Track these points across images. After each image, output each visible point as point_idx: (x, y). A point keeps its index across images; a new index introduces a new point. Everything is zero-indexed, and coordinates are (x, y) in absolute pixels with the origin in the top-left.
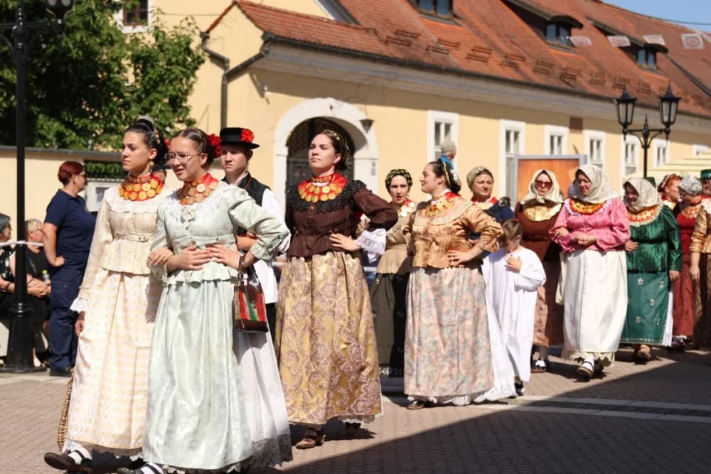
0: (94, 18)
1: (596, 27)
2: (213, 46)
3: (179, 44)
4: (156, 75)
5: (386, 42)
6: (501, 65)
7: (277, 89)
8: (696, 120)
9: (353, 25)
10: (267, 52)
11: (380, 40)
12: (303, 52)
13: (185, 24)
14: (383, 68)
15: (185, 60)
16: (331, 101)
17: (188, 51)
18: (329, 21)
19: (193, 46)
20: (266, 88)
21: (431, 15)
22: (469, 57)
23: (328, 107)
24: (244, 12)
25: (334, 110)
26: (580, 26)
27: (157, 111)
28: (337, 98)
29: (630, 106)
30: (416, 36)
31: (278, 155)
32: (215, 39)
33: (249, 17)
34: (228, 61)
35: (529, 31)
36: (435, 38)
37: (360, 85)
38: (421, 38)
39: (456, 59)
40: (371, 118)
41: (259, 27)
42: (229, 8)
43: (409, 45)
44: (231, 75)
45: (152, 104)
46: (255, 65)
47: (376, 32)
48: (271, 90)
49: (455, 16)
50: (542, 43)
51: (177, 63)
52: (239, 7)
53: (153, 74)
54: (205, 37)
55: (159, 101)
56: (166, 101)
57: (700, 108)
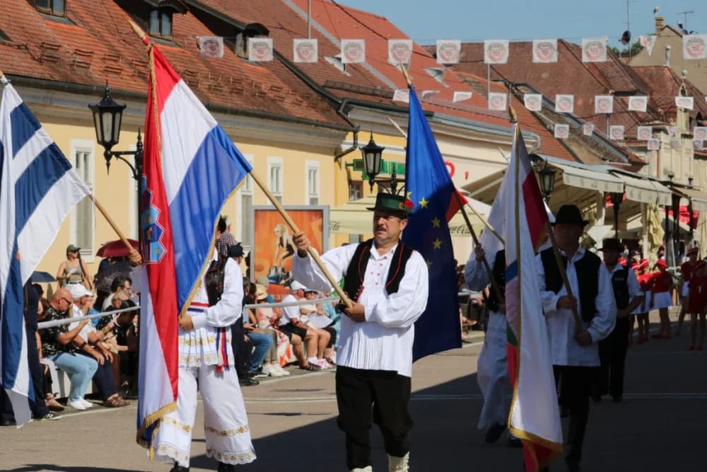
5: (40, 61)
9: (6, 41)
11: (34, 59)
21: (49, 14)
22: (107, 70)
30: (56, 48)
38: (60, 49)
39: (96, 73)
47: (27, 48)
57: (313, 111)
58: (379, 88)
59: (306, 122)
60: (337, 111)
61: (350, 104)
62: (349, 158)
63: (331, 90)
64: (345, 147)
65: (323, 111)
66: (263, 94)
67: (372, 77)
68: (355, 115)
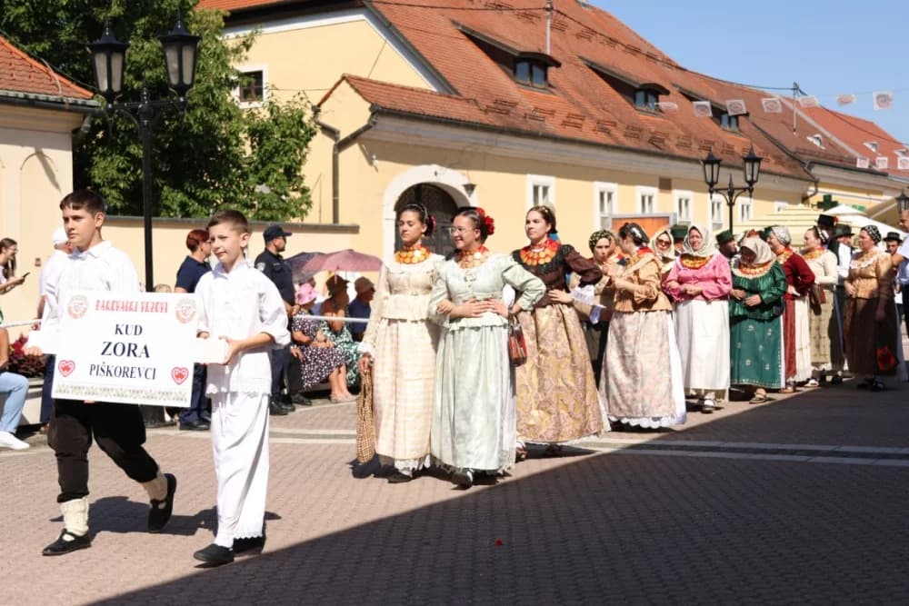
0: (213, 95)
1: (681, 93)
2: (324, 119)
3: (292, 118)
4: (271, 147)
5: (486, 111)
6: (594, 130)
7: (385, 157)
8: (777, 178)
9: (455, 96)
10: (375, 123)
11: (481, 110)
12: (409, 122)
13: (297, 99)
14: (483, 136)
15: (298, 132)
16: (435, 167)
17: (301, 124)
18: (432, 93)
19: (305, 119)
20: (374, 157)
21: (528, 85)
22: (564, 124)
23: (433, 174)
24: (352, 86)
25: (438, 175)
26: (667, 93)
27: (273, 181)
28: (441, 164)
29: (715, 166)
30: (514, 105)
31: (387, 219)
32: (326, 112)
33: (357, 91)
34: (339, 132)
35: (619, 99)
36: (532, 107)
37: (462, 152)
38: (518, 106)
39: (552, 126)
40: (473, 182)
41: (367, 100)
42: (339, 83)
43: (507, 113)
44: (341, 146)
45: (268, 174)
46: (362, 136)
47: (476, 102)
48: (380, 158)
49: (550, 86)
50: (632, 109)
51: (291, 136)
52: (348, 81)
53: (268, 146)
54: (316, 110)
55: (274, 171)
56: (281, 170)
57: (780, 167)
58: (846, 156)
59: (776, 174)
60: (803, 167)
61: (813, 163)
62: (814, 200)
63: (801, 156)
64: (809, 193)
65: (790, 167)
67: (843, 150)
68: (817, 171)
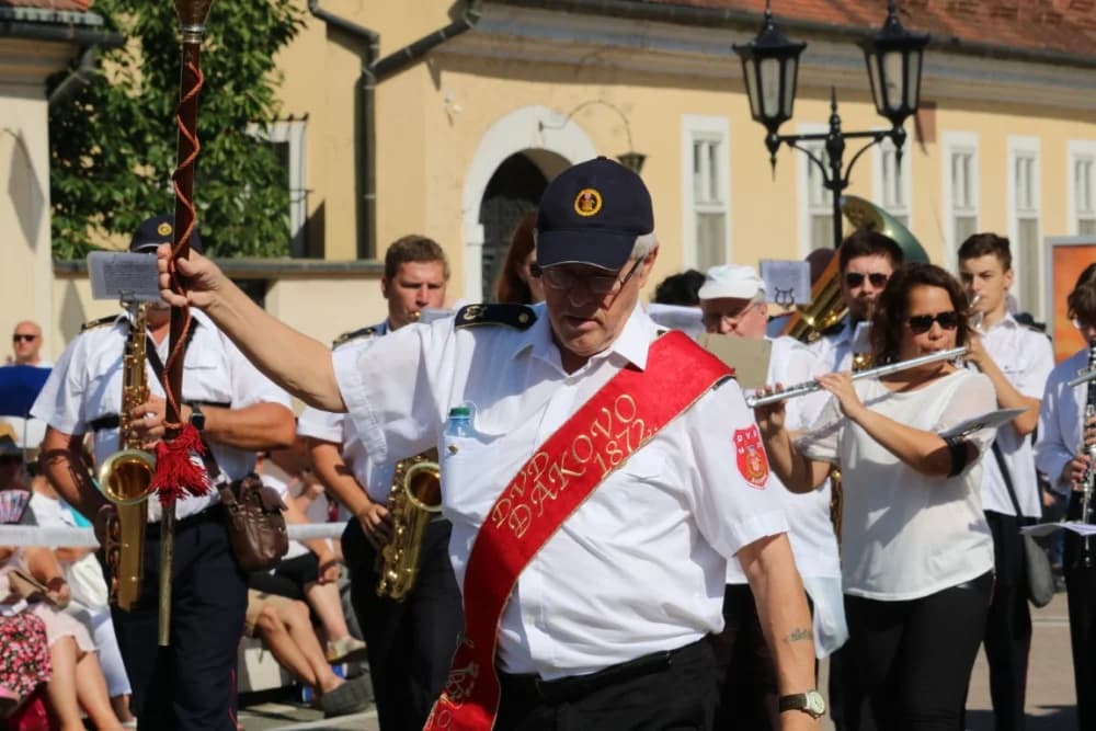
10: (475, 21)
16: (538, 111)
23: (537, 127)
25: (545, 131)
31: (470, 244)
34: (377, 41)
44: (382, 69)
66: (1056, 18)
